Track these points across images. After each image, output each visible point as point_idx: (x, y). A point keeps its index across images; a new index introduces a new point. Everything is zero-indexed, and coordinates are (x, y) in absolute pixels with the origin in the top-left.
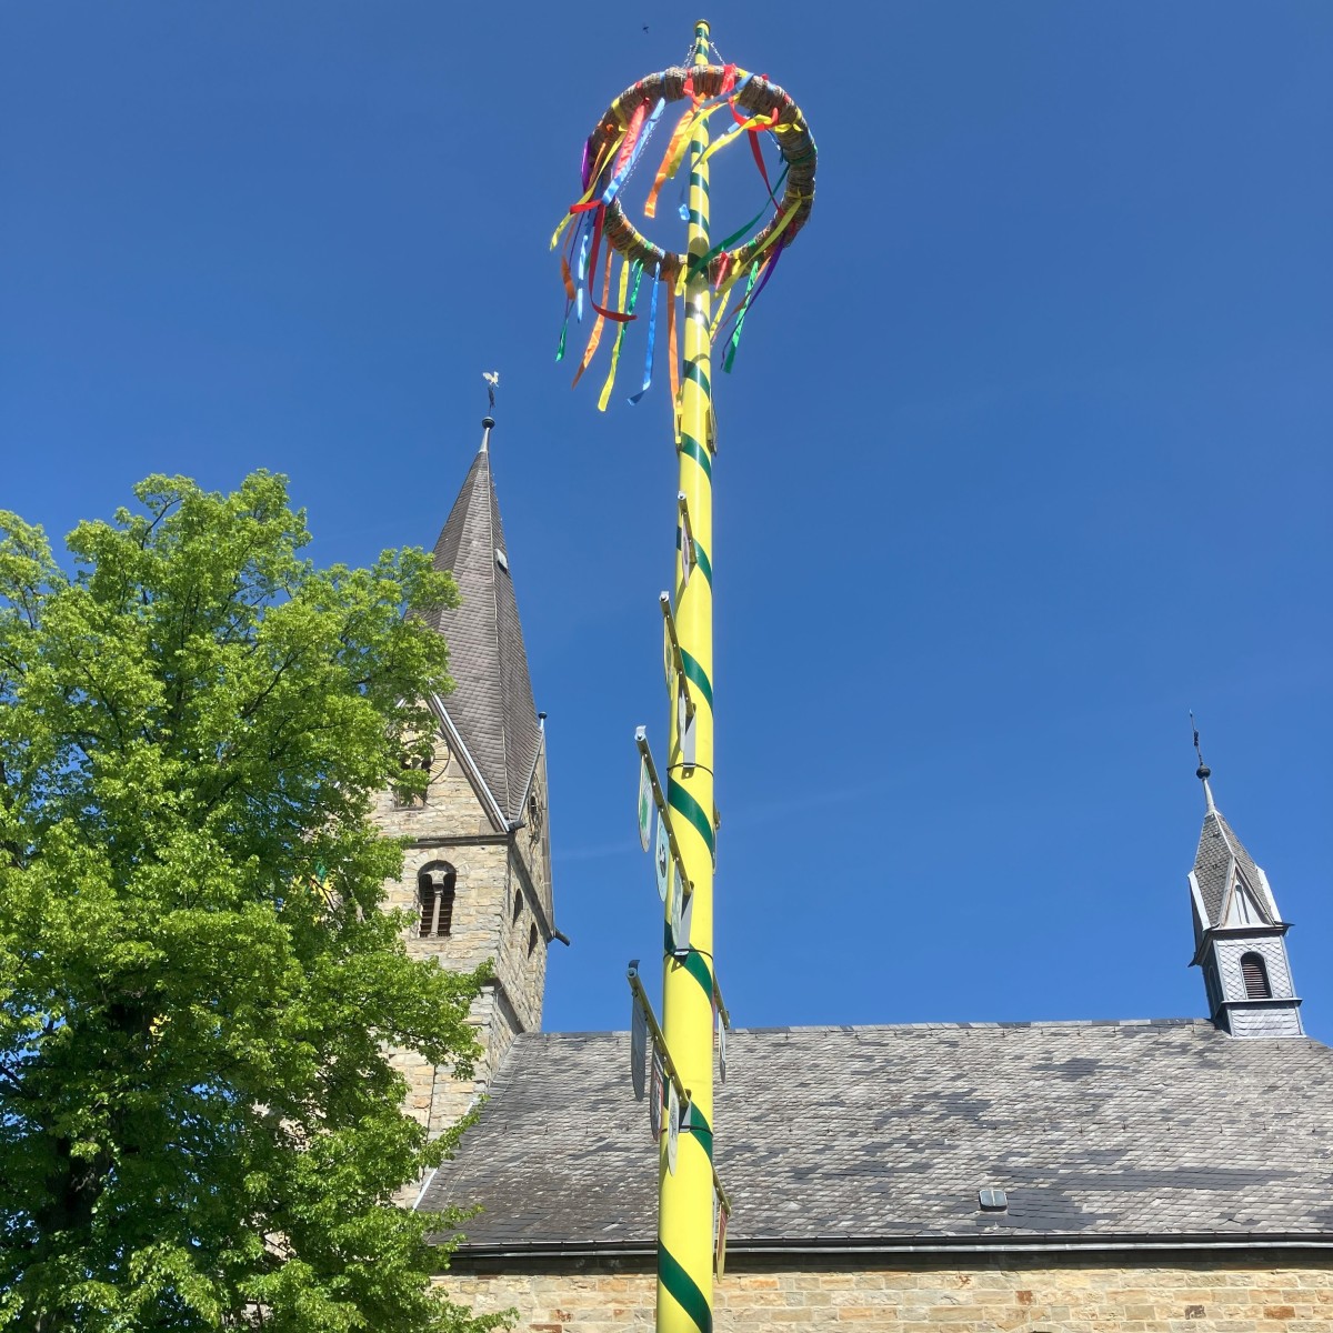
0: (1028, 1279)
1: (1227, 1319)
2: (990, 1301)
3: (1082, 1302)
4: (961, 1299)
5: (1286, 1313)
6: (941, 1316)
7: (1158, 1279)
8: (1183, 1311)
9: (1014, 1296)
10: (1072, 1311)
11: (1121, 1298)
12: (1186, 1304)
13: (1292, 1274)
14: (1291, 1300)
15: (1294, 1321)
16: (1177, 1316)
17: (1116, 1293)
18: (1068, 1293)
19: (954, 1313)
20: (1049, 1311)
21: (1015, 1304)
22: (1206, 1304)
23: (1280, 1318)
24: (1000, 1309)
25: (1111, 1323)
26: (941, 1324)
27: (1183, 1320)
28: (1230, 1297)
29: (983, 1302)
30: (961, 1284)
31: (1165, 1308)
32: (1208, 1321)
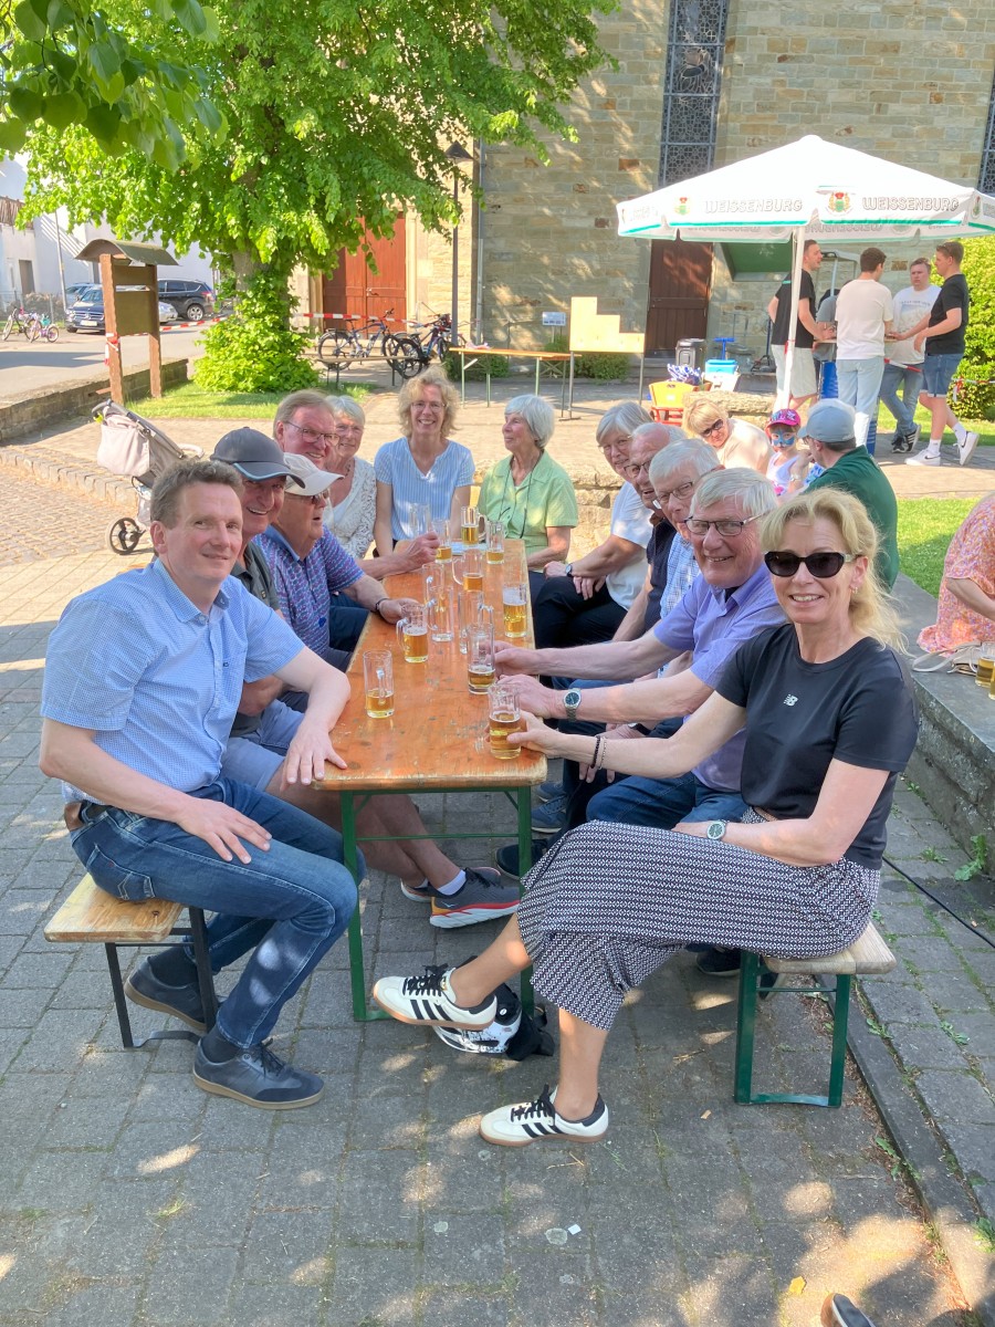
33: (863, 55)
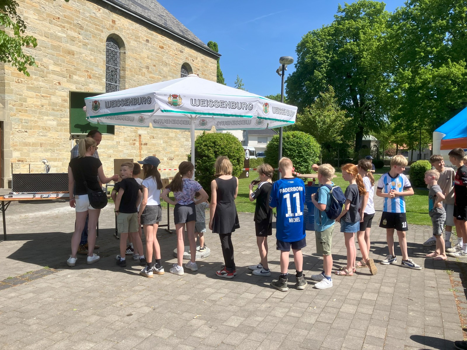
0: (115, 16)
1: (153, 45)
2: (105, 19)
3: (126, 29)
4: (98, 16)
5: (162, 48)
6: (92, 19)
7: (142, 29)
8: (145, 40)
9: (111, 20)
10: (124, 30)
11: (134, 31)
12: (146, 38)
13: (165, 38)
14: (164, 45)
15: (163, 50)
16: (144, 41)
17: (133, 29)
18: (123, 25)
19: (96, 19)
20: (118, 29)
21: (111, 23)
22: (150, 40)
23: (161, 48)
24: (107, 23)
25: (131, 37)
26: (92, 21)
27: (145, 42)
28: (154, 40)
29: (103, 19)
30: (98, 10)
31: (143, 38)
32: (149, 44)
33: (61, 54)
